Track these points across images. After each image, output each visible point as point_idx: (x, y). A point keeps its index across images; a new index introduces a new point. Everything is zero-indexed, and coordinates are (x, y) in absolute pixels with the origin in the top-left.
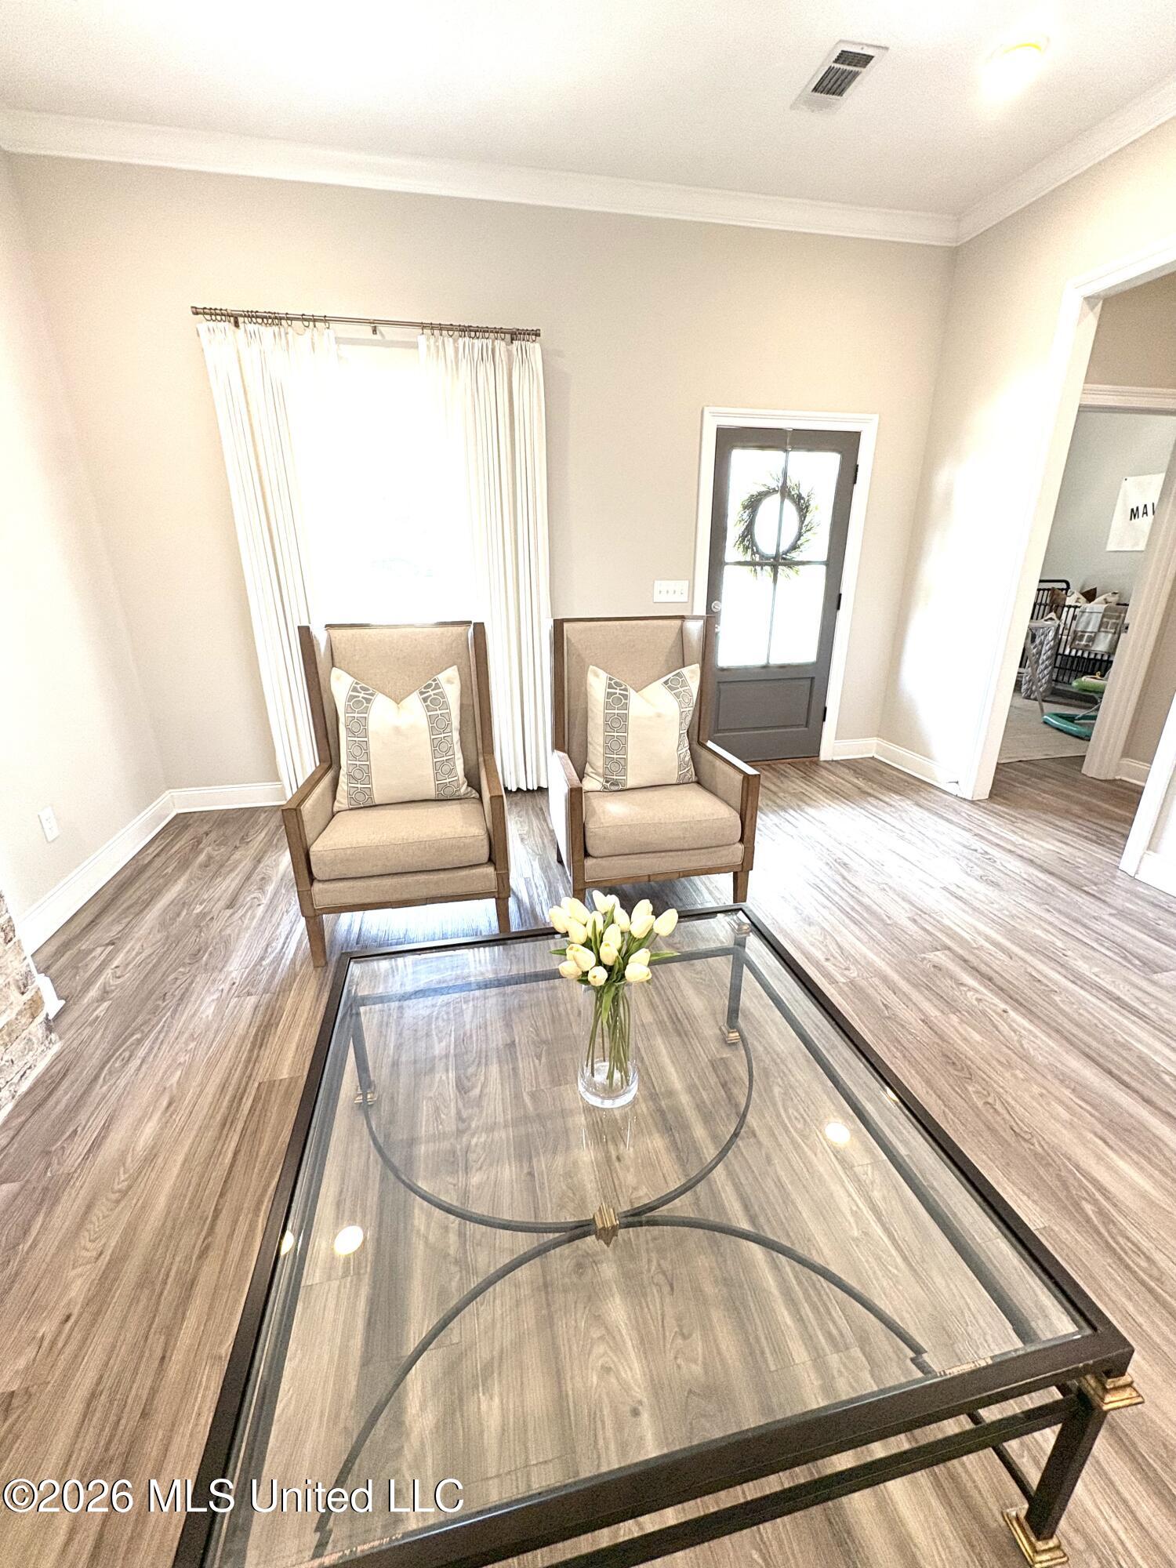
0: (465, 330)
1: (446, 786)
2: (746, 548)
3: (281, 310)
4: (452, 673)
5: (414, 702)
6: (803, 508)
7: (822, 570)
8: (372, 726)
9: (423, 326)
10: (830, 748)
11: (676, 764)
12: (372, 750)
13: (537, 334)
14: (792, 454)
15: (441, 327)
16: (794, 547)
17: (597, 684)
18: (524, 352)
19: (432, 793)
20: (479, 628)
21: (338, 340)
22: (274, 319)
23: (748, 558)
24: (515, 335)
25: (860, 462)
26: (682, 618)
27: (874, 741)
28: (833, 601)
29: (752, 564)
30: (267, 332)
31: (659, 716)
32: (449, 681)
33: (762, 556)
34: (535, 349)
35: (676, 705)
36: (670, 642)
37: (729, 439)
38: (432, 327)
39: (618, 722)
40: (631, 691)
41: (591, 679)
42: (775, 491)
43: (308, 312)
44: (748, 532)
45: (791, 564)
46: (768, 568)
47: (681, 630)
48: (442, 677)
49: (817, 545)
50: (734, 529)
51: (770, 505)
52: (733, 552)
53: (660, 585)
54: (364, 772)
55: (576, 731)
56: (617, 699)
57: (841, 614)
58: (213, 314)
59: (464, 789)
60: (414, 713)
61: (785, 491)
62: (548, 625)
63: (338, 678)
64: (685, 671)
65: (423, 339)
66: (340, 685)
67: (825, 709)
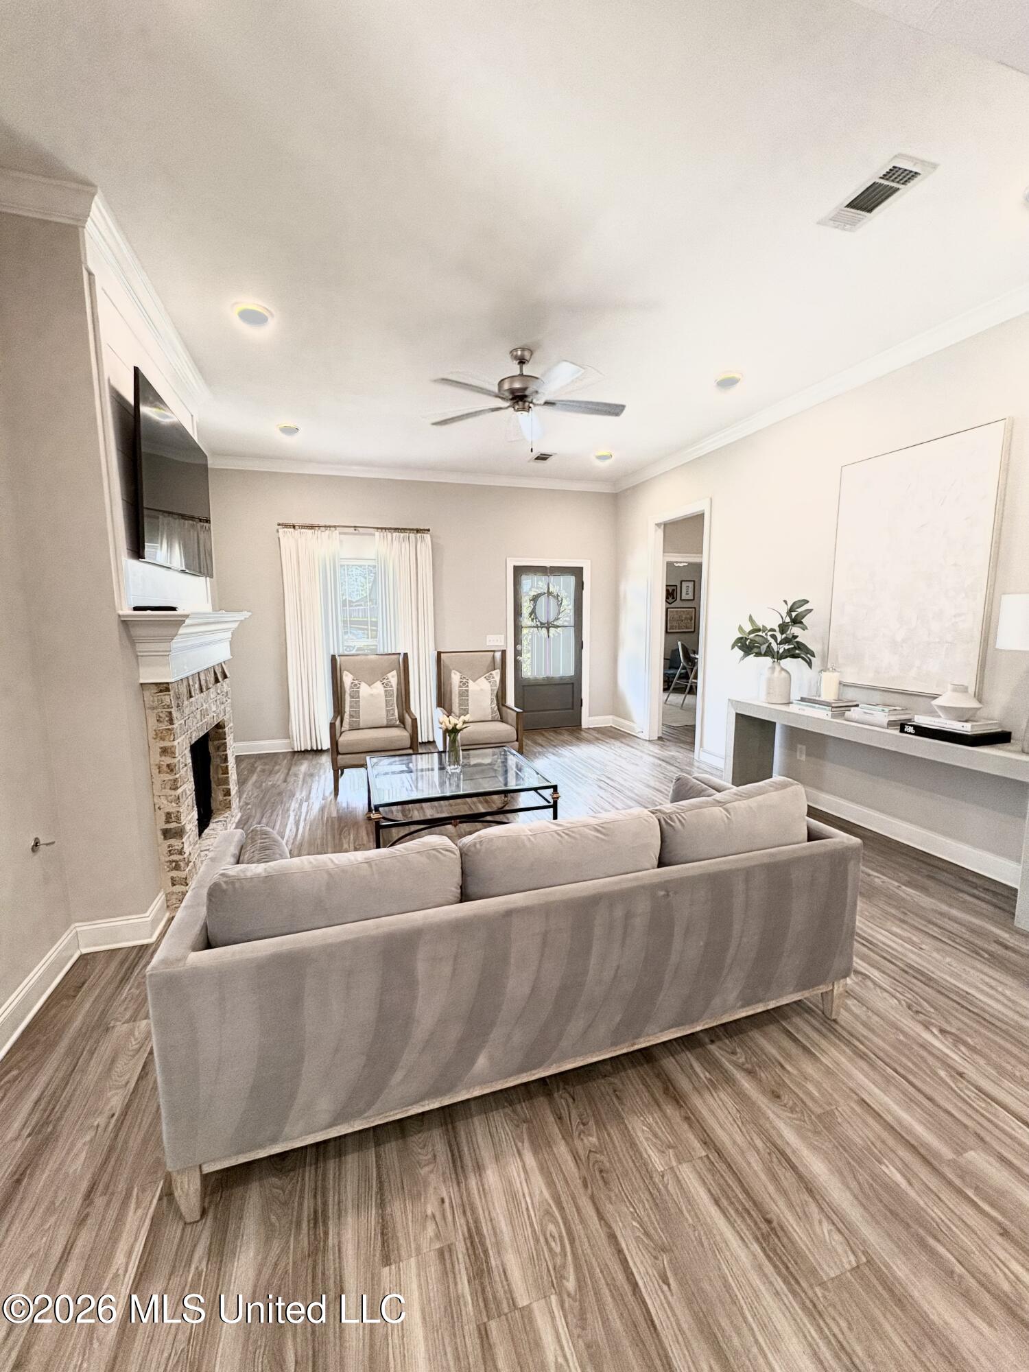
0: (396, 530)
1: (391, 720)
2: (532, 620)
3: (315, 523)
4: (394, 673)
5: (378, 684)
6: (559, 601)
7: (572, 630)
8: (361, 694)
9: (378, 528)
10: (587, 721)
11: (490, 711)
12: (361, 704)
13: (429, 530)
14: (551, 577)
15: (386, 529)
16: (557, 618)
17: (456, 678)
18: (423, 539)
19: (385, 723)
20: (406, 655)
21: (340, 533)
22: (312, 527)
23: (533, 624)
24: (418, 531)
25: (584, 581)
26: (494, 651)
27: (611, 717)
28: (579, 645)
29: (537, 627)
30: (310, 532)
31: (482, 690)
32: (393, 677)
33: (541, 623)
34: (427, 537)
35: (489, 685)
36: (489, 662)
37: (519, 571)
38: (382, 529)
39: (464, 694)
40: (470, 681)
41: (453, 675)
42: (542, 594)
43: (328, 524)
44: (533, 612)
45: (556, 627)
46: (544, 629)
47: (494, 656)
48: (389, 675)
49: (568, 616)
50: (526, 610)
51: (543, 600)
52: (526, 620)
53: (489, 637)
54: (355, 715)
55: (447, 700)
56: (464, 684)
57: (584, 651)
58: (286, 526)
59: (398, 722)
60: (378, 688)
61: (549, 593)
62: (435, 654)
63: (346, 675)
64: (493, 672)
65: (377, 534)
66: (348, 679)
67: (582, 700)
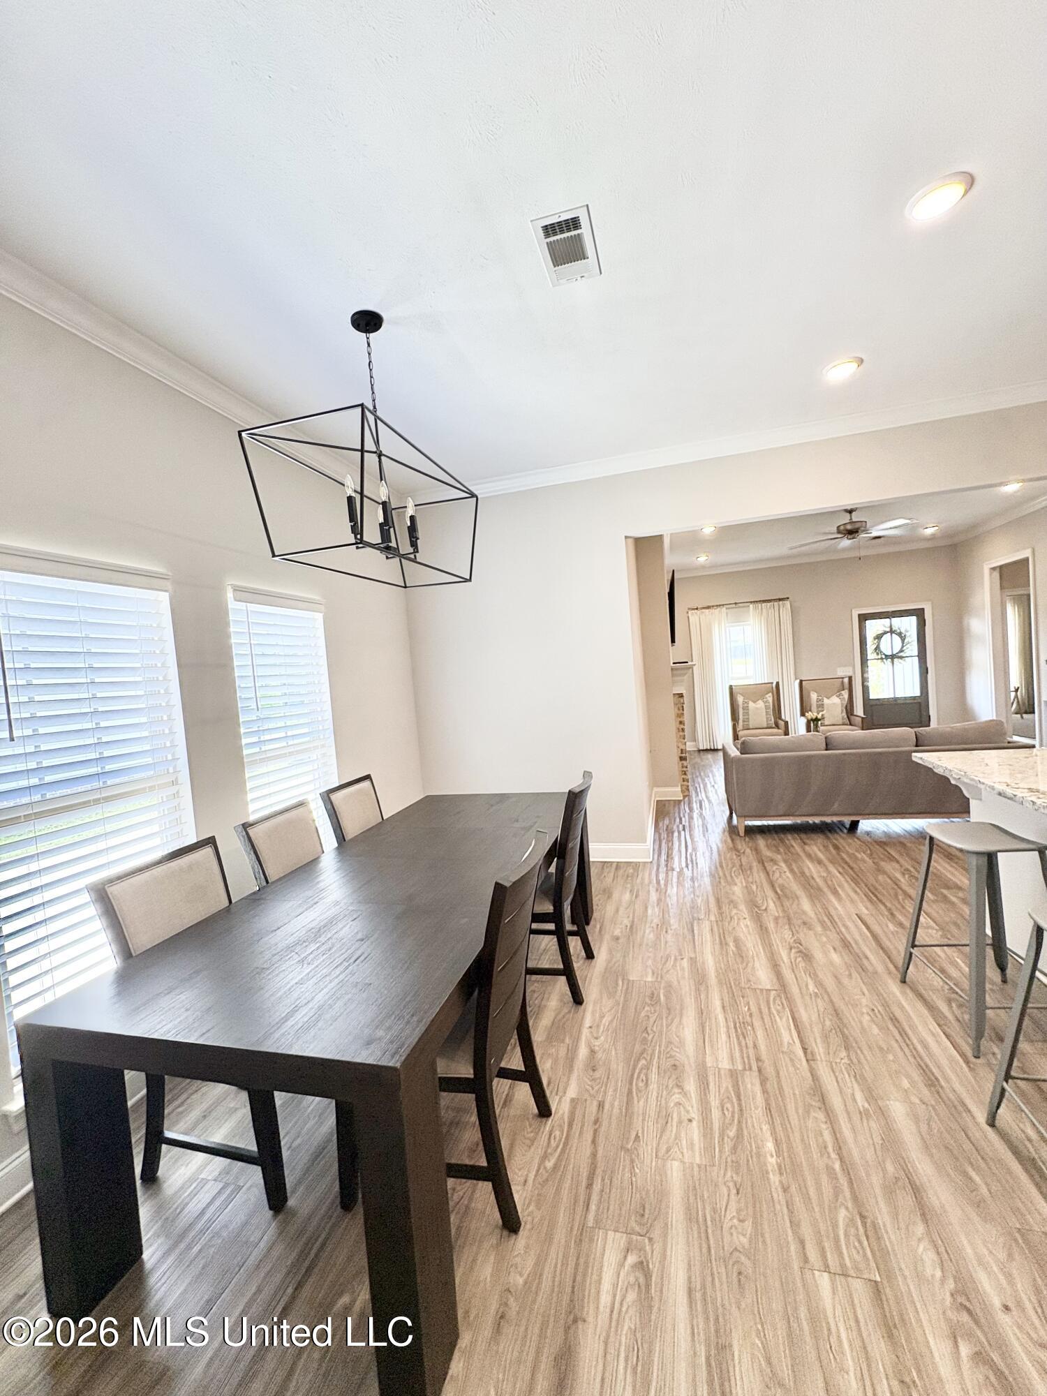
0: (764, 601)
1: (769, 723)
2: (878, 654)
4: (770, 695)
5: (760, 702)
6: (903, 638)
7: (916, 658)
8: (749, 708)
9: (752, 602)
11: (841, 718)
12: (750, 714)
13: (787, 598)
14: (893, 619)
15: (757, 602)
16: (901, 651)
17: (814, 696)
18: (783, 605)
19: (765, 725)
20: (777, 684)
21: (727, 609)
22: (709, 608)
23: (879, 657)
24: (780, 600)
25: (926, 618)
26: (843, 678)
28: (925, 671)
29: (881, 659)
30: (707, 611)
31: (834, 704)
32: (769, 698)
33: (886, 656)
34: (787, 603)
35: (839, 701)
36: (839, 685)
37: (863, 617)
39: (821, 707)
40: (825, 698)
42: (885, 633)
43: (718, 604)
44: (878, 648)
45: (901, 658)
46: (890, 660)
47: (842, 681)
48: (767, 696)
49: (913, 649)
50: (871, 647)
51: (886, 637)
52: (871, 654)
53: (839, 669)
54: (747, 720)
56: (820, 699)
57: (929, 675)
58: (693, 609)
59: (775, 725)
60: (760, 704)
61: (892, 632)
62: (798, 681)
63: (740, 698)
64: (843, 692)
65: (752, 606)
66: (740, 700)
67: (929, 716)
